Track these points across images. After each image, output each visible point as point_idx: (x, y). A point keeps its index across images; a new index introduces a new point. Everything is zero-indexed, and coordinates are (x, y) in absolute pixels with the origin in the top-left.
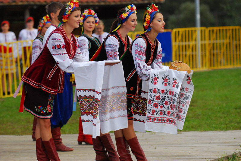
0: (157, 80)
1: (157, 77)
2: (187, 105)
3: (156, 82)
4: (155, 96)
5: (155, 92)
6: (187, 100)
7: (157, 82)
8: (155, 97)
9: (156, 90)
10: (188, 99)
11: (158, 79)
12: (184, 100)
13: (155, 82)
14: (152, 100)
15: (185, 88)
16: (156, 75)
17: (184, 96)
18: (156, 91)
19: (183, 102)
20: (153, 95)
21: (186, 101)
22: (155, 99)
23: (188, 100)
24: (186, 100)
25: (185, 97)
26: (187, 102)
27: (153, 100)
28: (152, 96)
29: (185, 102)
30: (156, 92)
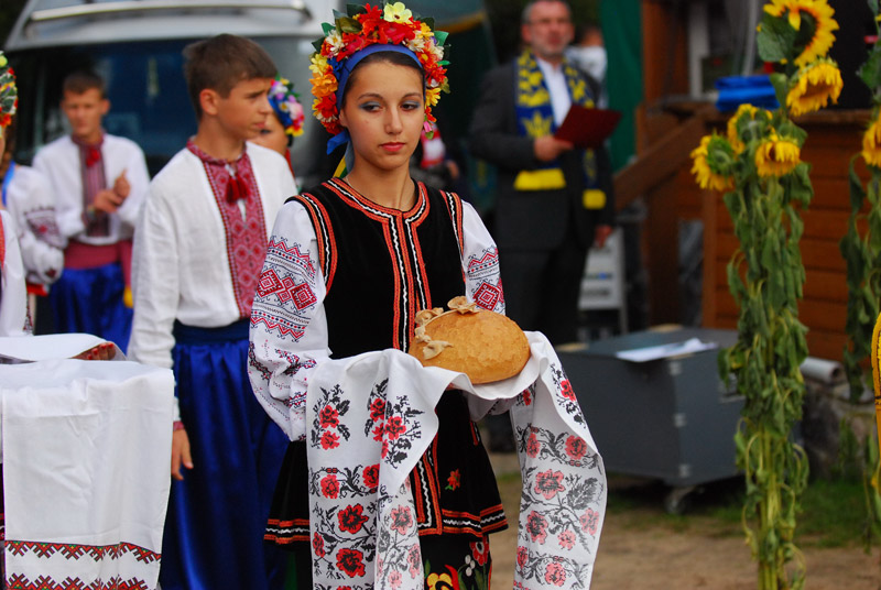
0: (334, 422)
1: (334, 407)
2: (587, 535)
3: (334, 437)
4: (336, 511)
5: (332, 488)
6: (583, 506)
7: (338, 434)
8: (335, 520)
9: (339, 477)
10: (586, 500)
11: (339, 418)
12: (565, 512)
13: (328, 435)
14: (326, 537)
15: (565, 438)
16: (331, 397)
17: (562, 488)
18: (335, 483)
19: (564, 520)
20: (323, 509)
21: (580, 513)
22: (337, 529)
23: (590, 505)
24: (577, 507)
25: (571, 493)
26: (582, 520)
27: (330, 534)
28: (324, 514)
29: (573, 518)
30: (336, 490)
